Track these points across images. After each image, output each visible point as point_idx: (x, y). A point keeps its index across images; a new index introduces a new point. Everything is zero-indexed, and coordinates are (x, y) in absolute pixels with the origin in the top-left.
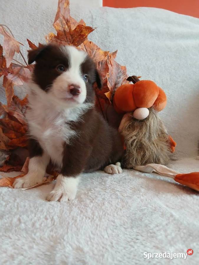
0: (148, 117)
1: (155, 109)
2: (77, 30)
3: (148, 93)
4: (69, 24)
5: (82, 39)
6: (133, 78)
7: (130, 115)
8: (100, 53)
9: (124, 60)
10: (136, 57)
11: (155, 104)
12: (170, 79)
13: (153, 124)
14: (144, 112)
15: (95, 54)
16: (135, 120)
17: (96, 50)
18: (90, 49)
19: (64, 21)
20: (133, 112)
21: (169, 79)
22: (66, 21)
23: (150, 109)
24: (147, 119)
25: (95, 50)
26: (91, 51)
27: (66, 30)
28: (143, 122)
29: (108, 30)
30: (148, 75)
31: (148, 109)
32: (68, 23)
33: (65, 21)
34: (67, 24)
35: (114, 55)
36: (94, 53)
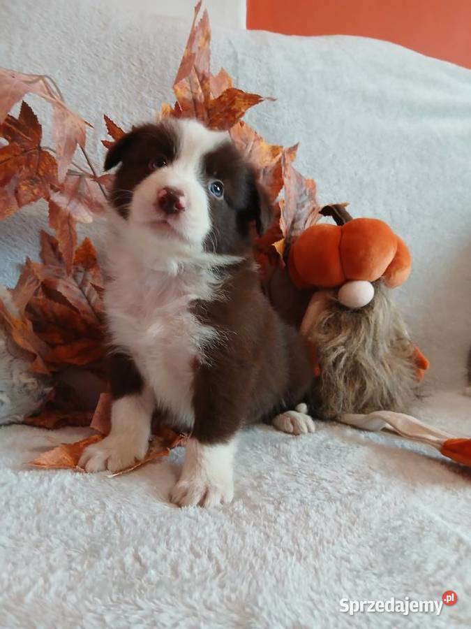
0: (372, 302)
1: (386, 285)
2: (223, 98)
3: (374, 250)
4: (206, 85)
5: (232, 119)
6: (335, 210)
7: (330, 296)
8: (262, 148)
9: (307, 164)
10: (335, 155)
11: (389, 273)
12: (408, 210)
13: (382, 318)
14: (363, 291)
15: (251, 151)
16: (343, 308)
17: (254, 141)
18: (242, 139)
19: (196, 77)
20: (337, 289)
21: (405, 210)
22: (201, 78)
23: (376, 284)
24: (370, 306)
25: (252, 143)
26: (243, 143)
27: (198, 98)
28: (361, 313)
29: (273, 89)
30: (360, 198)
31: (372, 283)
32: (204, 82)
33: (198, 77)
34: (202, 85)
35: (292, 155)
36: (249, 150)
